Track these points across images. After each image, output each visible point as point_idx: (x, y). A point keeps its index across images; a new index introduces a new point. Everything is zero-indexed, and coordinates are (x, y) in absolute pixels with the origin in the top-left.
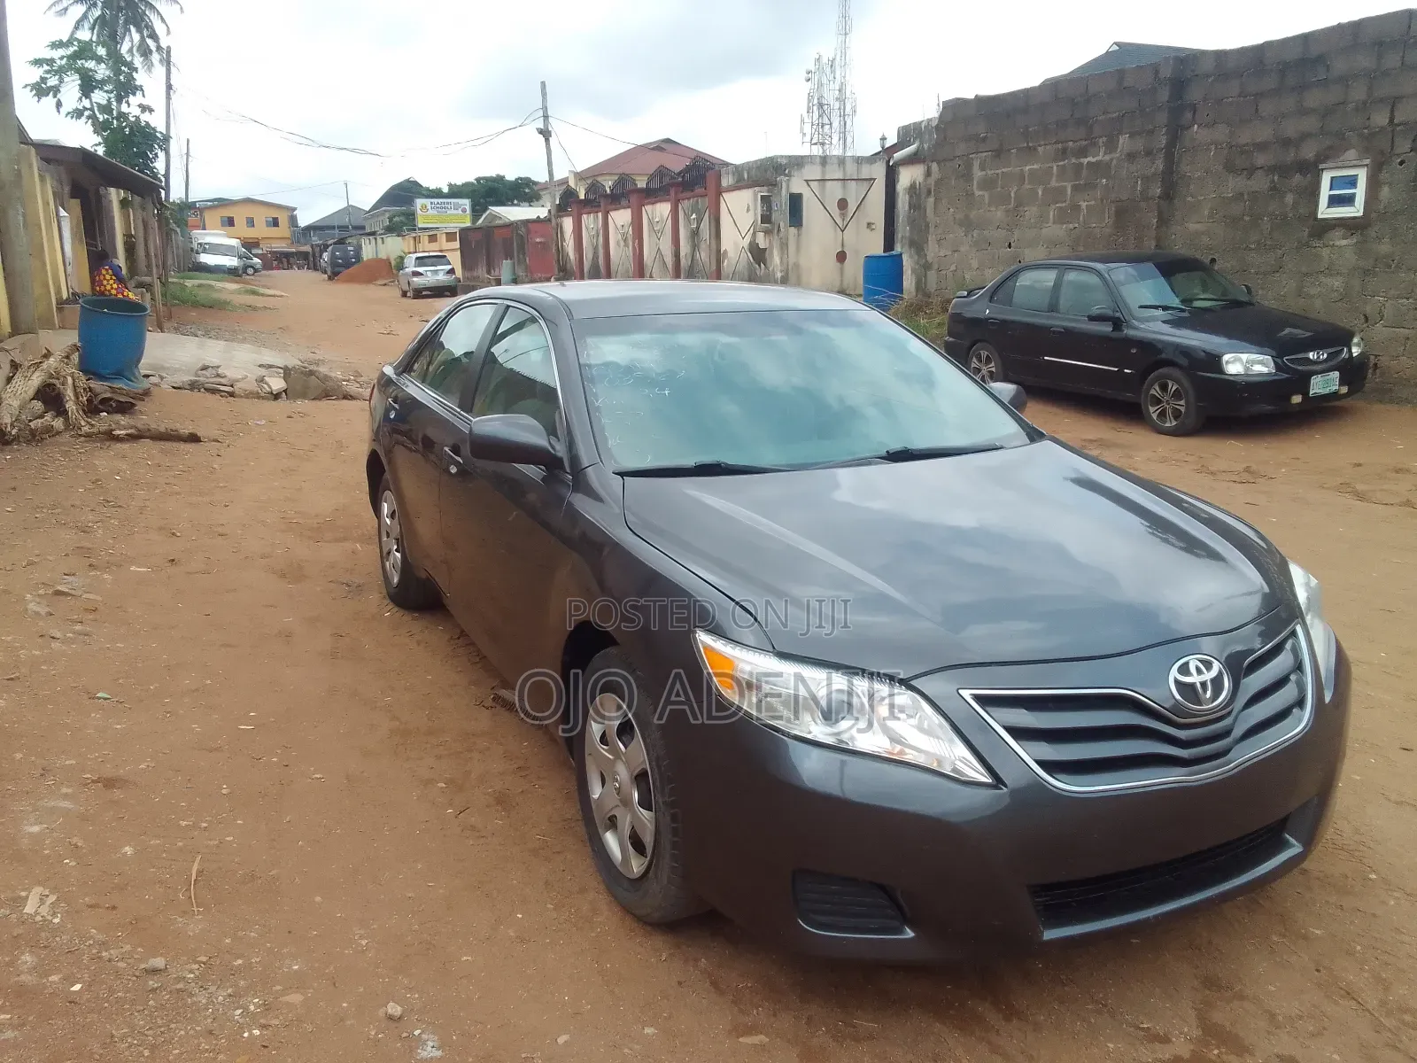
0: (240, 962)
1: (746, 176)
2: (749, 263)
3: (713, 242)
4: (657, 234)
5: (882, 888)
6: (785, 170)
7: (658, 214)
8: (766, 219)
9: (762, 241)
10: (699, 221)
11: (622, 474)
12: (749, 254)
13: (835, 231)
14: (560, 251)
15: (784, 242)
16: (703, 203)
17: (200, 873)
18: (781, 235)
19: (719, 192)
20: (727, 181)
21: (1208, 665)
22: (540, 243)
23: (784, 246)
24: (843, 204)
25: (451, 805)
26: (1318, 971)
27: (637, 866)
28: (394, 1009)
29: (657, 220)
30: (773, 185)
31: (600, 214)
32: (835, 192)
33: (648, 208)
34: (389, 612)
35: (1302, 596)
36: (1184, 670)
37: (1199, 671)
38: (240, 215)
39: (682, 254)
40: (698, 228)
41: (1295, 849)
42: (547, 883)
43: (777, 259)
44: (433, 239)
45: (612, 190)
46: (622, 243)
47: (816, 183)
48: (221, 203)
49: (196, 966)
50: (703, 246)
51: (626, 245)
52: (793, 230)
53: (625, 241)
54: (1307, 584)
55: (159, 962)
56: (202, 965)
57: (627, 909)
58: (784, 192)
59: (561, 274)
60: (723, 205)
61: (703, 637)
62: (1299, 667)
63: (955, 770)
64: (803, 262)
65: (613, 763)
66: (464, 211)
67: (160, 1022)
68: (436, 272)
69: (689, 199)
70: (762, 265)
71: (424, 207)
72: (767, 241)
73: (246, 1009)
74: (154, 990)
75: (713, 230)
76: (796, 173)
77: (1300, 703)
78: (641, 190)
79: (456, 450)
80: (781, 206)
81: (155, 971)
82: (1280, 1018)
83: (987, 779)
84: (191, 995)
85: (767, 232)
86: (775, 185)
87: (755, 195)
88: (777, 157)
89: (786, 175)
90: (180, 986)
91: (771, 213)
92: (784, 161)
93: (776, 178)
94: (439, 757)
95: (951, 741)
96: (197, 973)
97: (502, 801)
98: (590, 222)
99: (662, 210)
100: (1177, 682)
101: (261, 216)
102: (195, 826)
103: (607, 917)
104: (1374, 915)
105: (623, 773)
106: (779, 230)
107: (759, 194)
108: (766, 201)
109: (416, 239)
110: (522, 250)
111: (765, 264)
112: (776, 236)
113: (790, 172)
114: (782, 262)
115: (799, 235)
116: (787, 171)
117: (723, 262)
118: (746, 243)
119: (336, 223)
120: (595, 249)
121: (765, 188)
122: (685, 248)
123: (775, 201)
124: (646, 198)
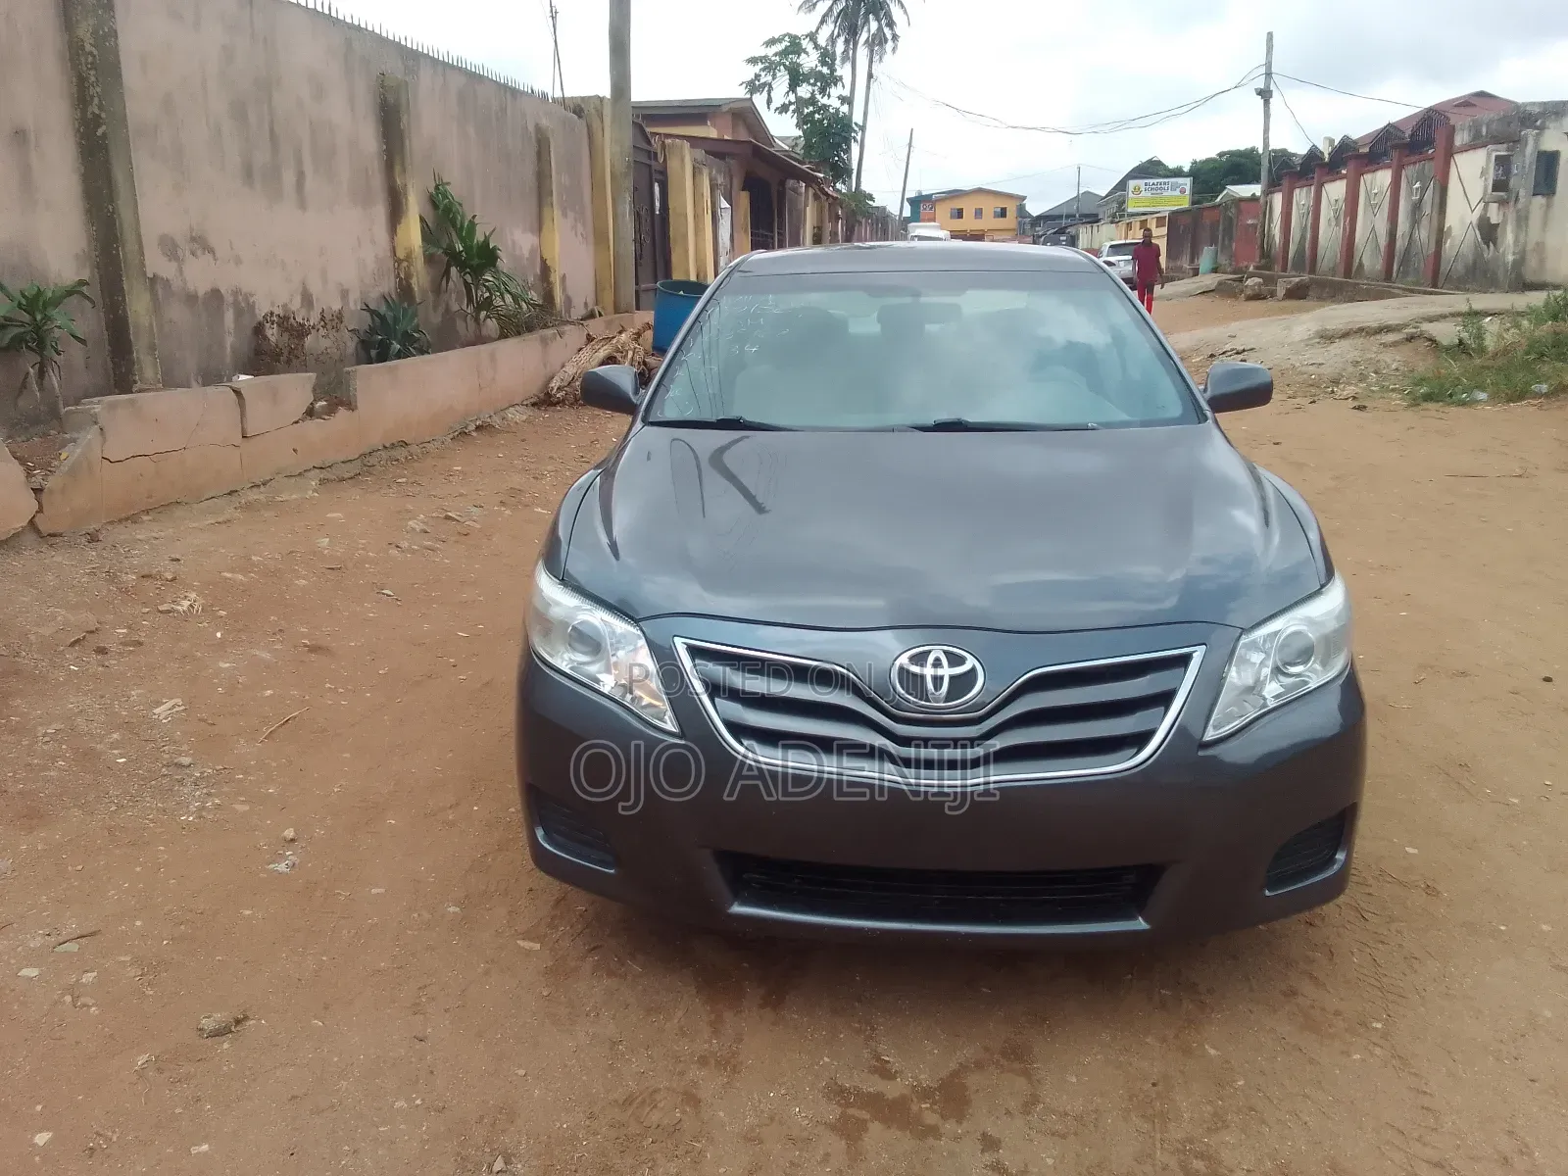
0: (242, 776)
1: (1484, 130)
2: (1477, 246)
3: (1435, 215)
4: (1373, 208)
6: (1537, 120)
7: (1378, 183)
8: (1500, 185)
9: (1494, 215)
10: (1423, 190)
12: (1477, 232)
14: (1264, 234)
15: (1523, 213)
16: (1429, 167)
18: (1520, 206)
19: (1450, 153)
20: (1460, 139)
22: (1251, 225)
23: (1522, 220)
29: (1376, 191)
30: (1515, 141)
31: (1313, 188)
33: (1368, 177)
38: (969, 206)
39: (1399, 233)
40: (1421, 200)
43: (1510, 237)
45: (1330, 159)
46: (1333, 223)
48: (955, 194)
50: (1425, 221)
51: (1337, 225)
52: (1540, 200)
53: (1337, 218)
58: (1529, 149)
59: (1263, 261)
60: (1453, 169)
62: (1153, 702)
64: (1552, 241)
66: (1183, 191)
69: (1415, 163)
70: (1492, 245)
71: (1137, 190)
72: (1501, 213)
73: (204, 804)
75: (1437, 200)
76: (1551, 125)
77: (1133, 743)
78: (1365, 155)
80: (1524, 167)
85: (1502, 203)
86: (1518, 141)
87: (1489, 155)
88: (1526, 104)
89: (1537, 128)
91: (1508, 179)
92: (1537, 110)
93: (1520, 132)
98: (1302, 197)
99: (1382, 178)
101: (990, 206)
106: (1517, 199)
107: (1494, 154)
108: (1503, 162)
109: (1129, 226)
110: (1229, 231)
111: (1495, 244)
112: (1512, 209)
113: (1543, 123)
114: (1516, 241)
115: (1549, 206)
116: (1538, 123)
117: (1445, 243)
118: (1475, 217)
119: (1065, 212)
120: (1304, 230)
121: (1505, 146)
122: (1403, 226)
123: (1516, 163)
124: (1366, 165)
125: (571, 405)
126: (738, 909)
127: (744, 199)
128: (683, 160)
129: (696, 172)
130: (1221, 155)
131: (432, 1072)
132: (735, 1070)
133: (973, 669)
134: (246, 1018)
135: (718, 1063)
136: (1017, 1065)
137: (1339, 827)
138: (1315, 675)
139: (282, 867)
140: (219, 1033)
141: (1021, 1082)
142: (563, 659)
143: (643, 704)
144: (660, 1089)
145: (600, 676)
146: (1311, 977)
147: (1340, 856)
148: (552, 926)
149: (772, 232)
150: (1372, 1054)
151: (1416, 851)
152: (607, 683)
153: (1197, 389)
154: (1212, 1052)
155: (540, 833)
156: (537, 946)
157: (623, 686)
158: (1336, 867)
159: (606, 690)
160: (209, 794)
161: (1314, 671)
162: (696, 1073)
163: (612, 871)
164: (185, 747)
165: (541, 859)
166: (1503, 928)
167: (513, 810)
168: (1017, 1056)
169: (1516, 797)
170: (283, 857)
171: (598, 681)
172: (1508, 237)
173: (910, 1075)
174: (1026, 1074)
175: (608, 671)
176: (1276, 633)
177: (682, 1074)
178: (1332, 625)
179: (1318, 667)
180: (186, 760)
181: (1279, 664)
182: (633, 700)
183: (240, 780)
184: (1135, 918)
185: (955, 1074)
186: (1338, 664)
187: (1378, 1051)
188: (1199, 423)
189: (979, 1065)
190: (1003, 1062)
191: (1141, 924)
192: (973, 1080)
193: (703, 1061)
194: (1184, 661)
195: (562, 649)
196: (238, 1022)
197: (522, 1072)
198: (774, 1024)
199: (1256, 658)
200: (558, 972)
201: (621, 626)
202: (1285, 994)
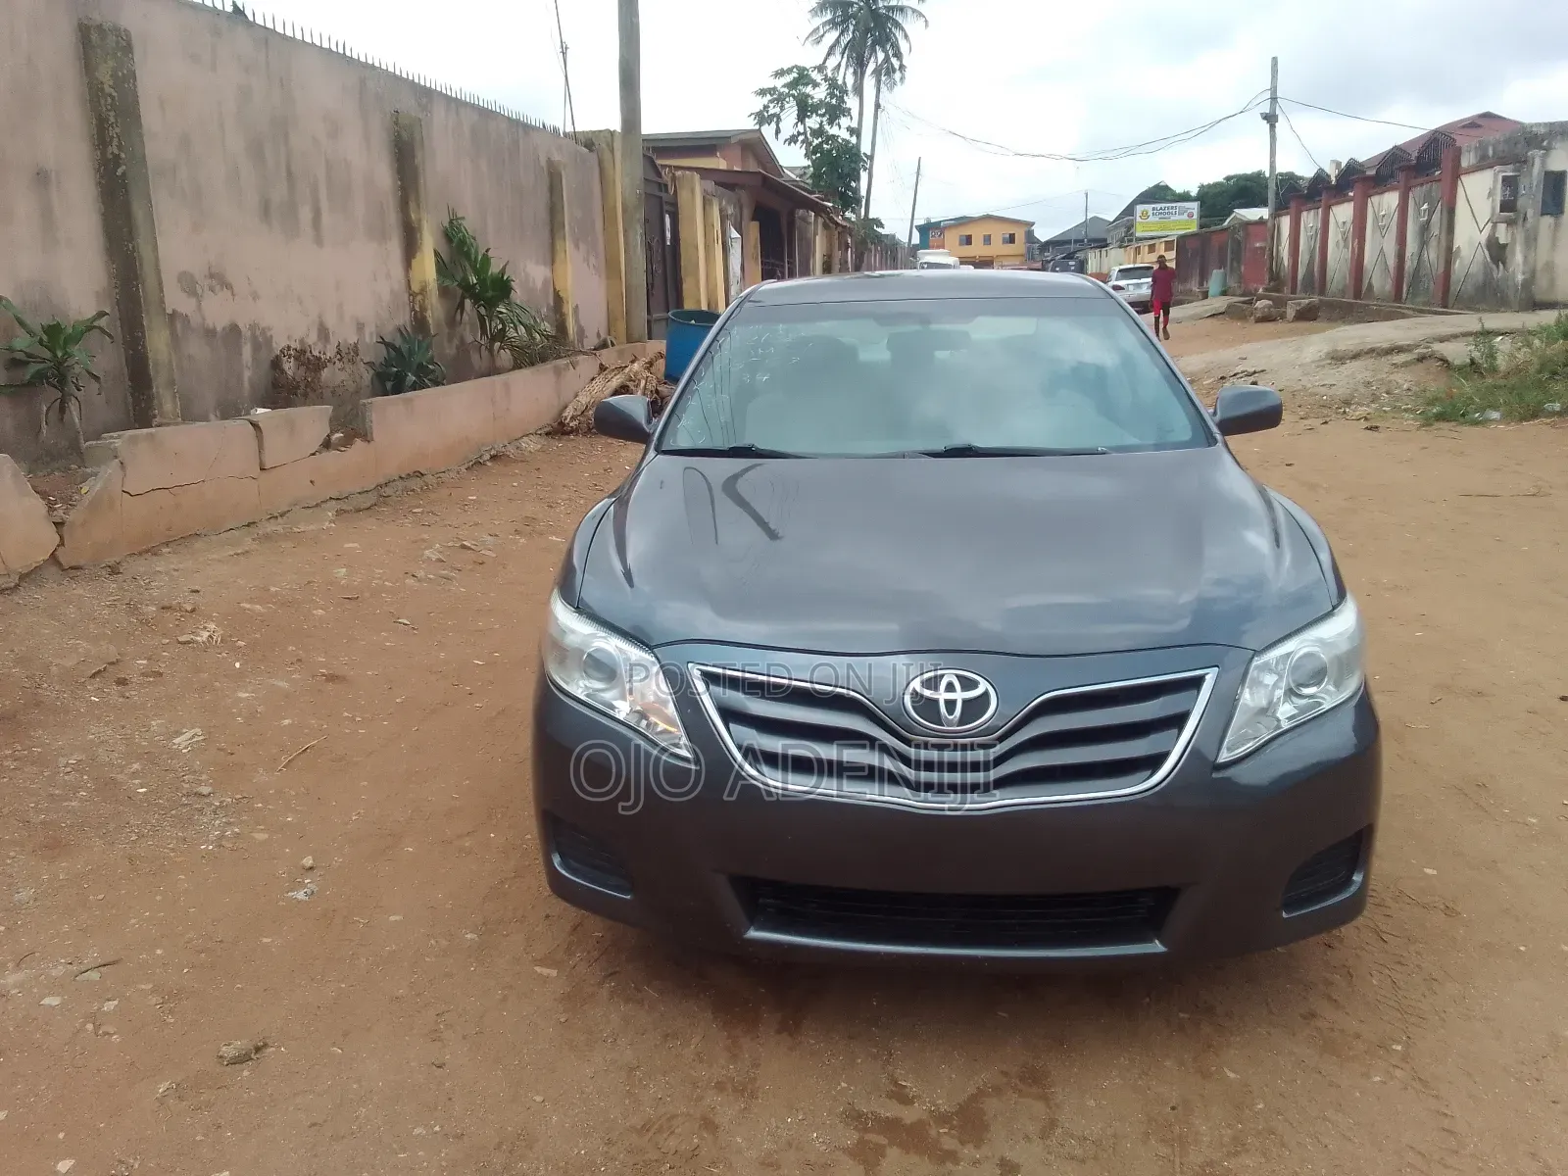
1: (1491, 152)
2: (1485, 265)
3: (1445, 238)
4: (1381, 230)
6: (1543, 141)
7: (1385, 207)
8: (1508, 206)
9: (1503, 235)
10: (1431, 212)
12: (1486, 252)
14: (1273, 256)
15: (1532, 233)
16: (1437, 189)
18: (1528, 225)
19: (1457, 174)
20: (1466, 161)
22: (1256, 248)
23: (1531, 241)
29: (1383, 213)
30: (1522, 162)
31: (1320, 210)
33: (1375, 199)
38: (980, 233)
39: (1408, 254)
40: (1428, 222)
43: (1519, 257)
44: (1152, 248)
45: (1337, 181)
46: (1342, 244)
48: (962, 221)
50: (1433, 243)
51: (1346, 246)
52: (1548, 220)
53: (1345, 240)
58: (1536, 169)
59: (1272, 284)
60: (1460, 190)
62: (1166, 725)
64: (1561, 260)
66: (1191, 215)
68: (1138, 286)
69: (1422, 185)
70: (1501, 265)
71: (1145, 215)
72: (1509, 234)
73: (224, 833)
75: (1446, 222)
76: (1558, 145)
78: (1369, 179)
80: (1531, 188)
85: (1510, 223)
86: (1525, 162)
87: (1495, 176)
89: (1543, 148)
90: (202, 807)
91: (1515, 200)
92: (1543, 130)
93: (1527, 152)
98: (1310, 220)
99: (1388, 202)
101: (998, 233)
106: (1525, 219)
107: (1501, 175)
108: (1509, 183)
109: (1138, 250)
110: (1237, 257)
111: (1504, 264)
112: (1520, 229)
113: (1549, 143)
114: (1526, 260)
115: (1557, 226)
116: (1545, 143)
117: (1455, 263)
118: (1483, 237)
119: (1073, 237)
120: (1312, 254)
121: (1511, 167)
122: (1411, 247)
123: (1523, 183)
124: (1374, 187)
125: (585, 434)
126: (754, 934)
127: (754, 229)
128: (693, 191)
129: (706, 203)
131: (450, 1099)
132: (753, 1096)
133: (986, 694)
134: (265, 1045)
135: (735, 1090)
136: (1034, 1090)
137: (1356, 848)
138: (1329, 696)
139: (301, 895)
140: (241, 1059)
141: (1039, 1107)
142: (579, 687)
143: (659, 729)
144: (678, 1115)
145: (615, 703)
146: (1329, 998)
147: (1357, 878)
148: (569, 952)
149: (784, 262)
150: (1392, 1078)
151: (1435, 872)
152: (623, 710)
153: (1207, 412)
154: (1232, 1075)
155: (556, 860)
156: (554, 973)
157: (638, 712)
158: (1353, 889)
159: (621, 716)
160: (229, 824)
161: (1327, 692)
162: (713, 1099)
163: (629, 897)
164: (204, 777)
165: (559, 886)
166: (1522, 948)
167: (529, 836)
168: (1034, 1080)
169: (1532, 816)
170: (302, 885)
171: (613, 707)
172: (1518, 257)
173: (928, 1100)
174: (1045, 1098)
175: (623, 698)
176: (1288, 655)
177: (700, 1099)
178: (1344, 647)
179: (1331, 688)
180: (205, 790)
181: (1293, 685)
182: (648, 725)
183: (259, 809)
184: (1151, 941)
185: (974, 1098)
186: (1352, 685)
187: (1398, 1073)
188: (1209, 446)
189: (998, 1091)
190: (1021, 1086)
191: (1157, 947)
192: (991, 1105)
193: (720, 1087)
194: (1196, 683)
195: (577, 675)
196: (258, 1049)
197: (539, 1099)
198: (791, 1049)
199: (1269, 679)
200: (574, 999)
201: (635, 653)
202: (1305, 1018)
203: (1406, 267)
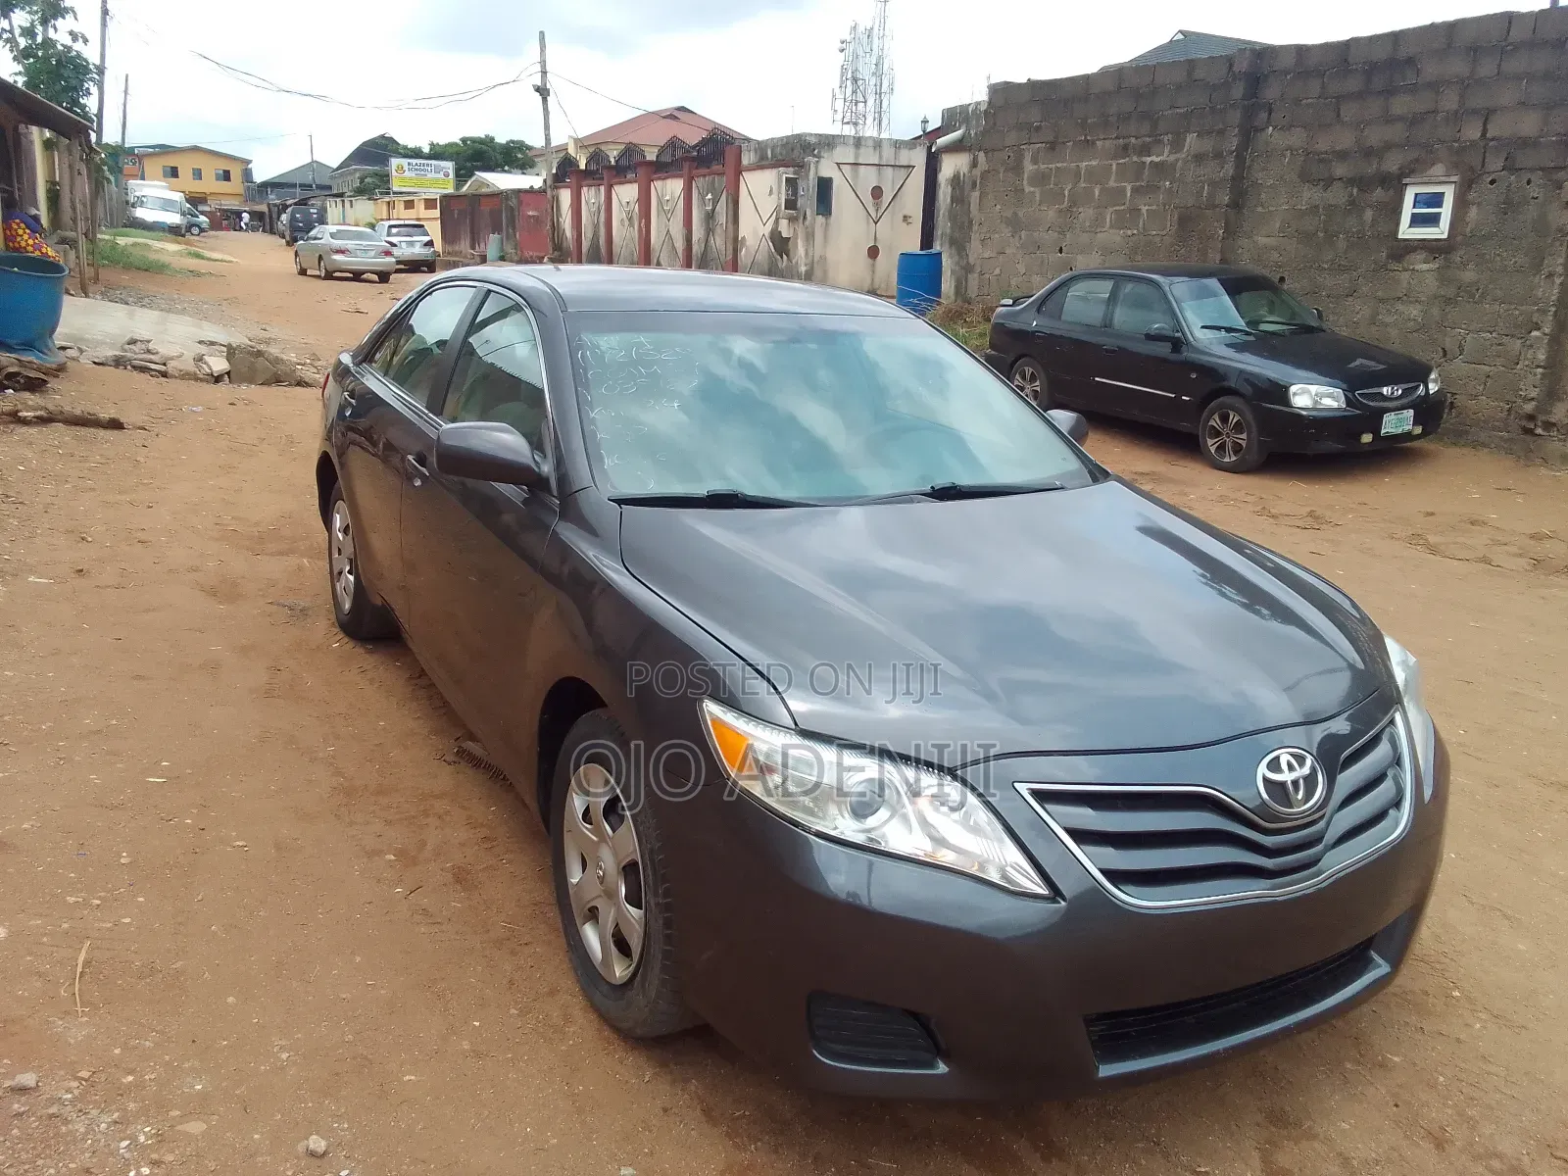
0: (130, 1078)
1: (770, 155)
2: (771, 256)
3: (730, 226)
4: (668, 215)
5: (915, 1015)
6: (814, 150)
7: (669, 192)
8: (791, 204)
9: (785, 229)
10: (715, 202)
11: (621, 502)
12: (771, 244)
13: (868, 222)
14: (556, 228)
15: (810, 230)
16: (720, 182)
17: (87, 963)
18: (807, 223)
19: (739, 171)
20: (747, 159)
21: (1301, 760)
22: (533, 216)
23: (810, 236)
24: (877, 192)
25: (400, 882)
26: (1396, 1106)
27: (620, 971)
28: (317, 1143)
29: (668, 198)
30: (801, 166)
31: (602, 188)
32: (869, 178)
33: (658, 184)
34: (339, 643)
35: (1400, 676)
36: (1274, 766)
37: (1291, 768)
38: (186, 166)
39: (695, 239)
40: (713, 210)
41: (1381, 968)
42: (511, 982)
43: (801, 250)
44: (409, 205)
45: (617, 162)
46: (627, 223)
47: (848, 167)
48: (164, 150)
49: (76, 1084)
50: (719, 231)
51: (631, 225)
52: (821, 219)
53: (630, 219)
54: (1404, 663)
55: (28, 1079)
56: (84, 1083)
57: (605, 1018)
58: (812, 174)
59: (556, 255)
60: (743, 186)
61: (711, 708)
62: (1397, 761)
63: (1005, 877)
64: (832, 255)
65: (597, 844)
66: (447, 175)
67: (24, 1156)
68: (411, 244)
69: (704, 176)
70: (785, 256)
71: (400, 169)
72: (792, 231)
73: (133, 1139)
74: (19, 1115)
75: (731, 213)
76: (826, 155)
77: (1397, 804)
78: (651, 163)
79: (422, 460)
80: (808, 190)
81: (23, 1090)
82: (1355, 1163)
83: (1042, 890)
84: (66, 1122)
85: (792, 220)
86: (802, 167)
87: (780, 177)
88: (806, 135)
89: (815, 156)
90: (53, 1110)
91: (796, 198)
92: (813, 140)
93: (803, 158)
94: (388, 823)
95: (1000, 841)
96: (76, 1092)
97: (461, 877)
98: (591, 196)
99: (671, 188)
100: (1266, 780)
101: (210, 169)
102: (86, 903)
103: (582, 1026)
104: (1458, 1040)
105: (609, 862)
106: (805, 218)
107: (784, 176)
108: (791, 183)
109: (390, 204)
110: (513, 224)
111: (787, 256)
112: (801, 225)
113: (819, 152)
114: (807, 254)
115: (827, 225)
116: (816, 151)
117: (741, 251)
118: (767, 230)
120: (596, 227)
121: (791, 169)
122: (698, 232)
123: (801, 184)
124: (655, 173)
130: (464, 140)
160: (121, 1123)
172: (800, 249)
183: (135, 1084)
203: (694, 251)
